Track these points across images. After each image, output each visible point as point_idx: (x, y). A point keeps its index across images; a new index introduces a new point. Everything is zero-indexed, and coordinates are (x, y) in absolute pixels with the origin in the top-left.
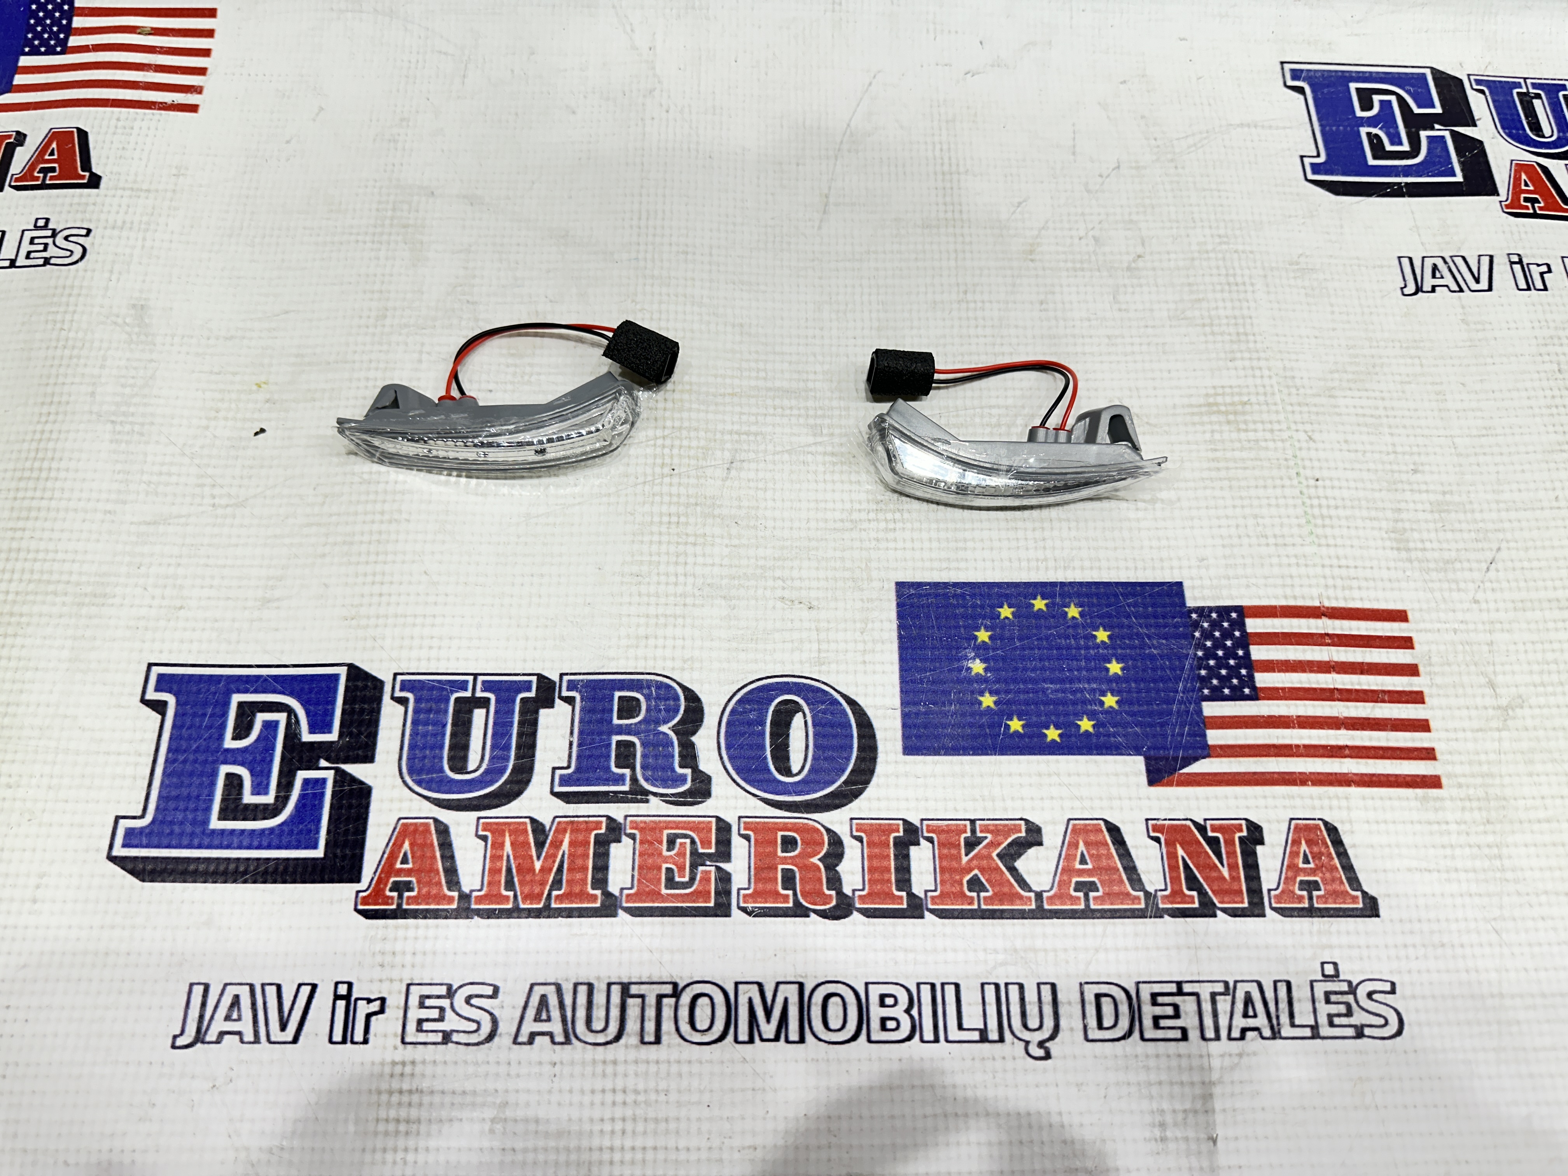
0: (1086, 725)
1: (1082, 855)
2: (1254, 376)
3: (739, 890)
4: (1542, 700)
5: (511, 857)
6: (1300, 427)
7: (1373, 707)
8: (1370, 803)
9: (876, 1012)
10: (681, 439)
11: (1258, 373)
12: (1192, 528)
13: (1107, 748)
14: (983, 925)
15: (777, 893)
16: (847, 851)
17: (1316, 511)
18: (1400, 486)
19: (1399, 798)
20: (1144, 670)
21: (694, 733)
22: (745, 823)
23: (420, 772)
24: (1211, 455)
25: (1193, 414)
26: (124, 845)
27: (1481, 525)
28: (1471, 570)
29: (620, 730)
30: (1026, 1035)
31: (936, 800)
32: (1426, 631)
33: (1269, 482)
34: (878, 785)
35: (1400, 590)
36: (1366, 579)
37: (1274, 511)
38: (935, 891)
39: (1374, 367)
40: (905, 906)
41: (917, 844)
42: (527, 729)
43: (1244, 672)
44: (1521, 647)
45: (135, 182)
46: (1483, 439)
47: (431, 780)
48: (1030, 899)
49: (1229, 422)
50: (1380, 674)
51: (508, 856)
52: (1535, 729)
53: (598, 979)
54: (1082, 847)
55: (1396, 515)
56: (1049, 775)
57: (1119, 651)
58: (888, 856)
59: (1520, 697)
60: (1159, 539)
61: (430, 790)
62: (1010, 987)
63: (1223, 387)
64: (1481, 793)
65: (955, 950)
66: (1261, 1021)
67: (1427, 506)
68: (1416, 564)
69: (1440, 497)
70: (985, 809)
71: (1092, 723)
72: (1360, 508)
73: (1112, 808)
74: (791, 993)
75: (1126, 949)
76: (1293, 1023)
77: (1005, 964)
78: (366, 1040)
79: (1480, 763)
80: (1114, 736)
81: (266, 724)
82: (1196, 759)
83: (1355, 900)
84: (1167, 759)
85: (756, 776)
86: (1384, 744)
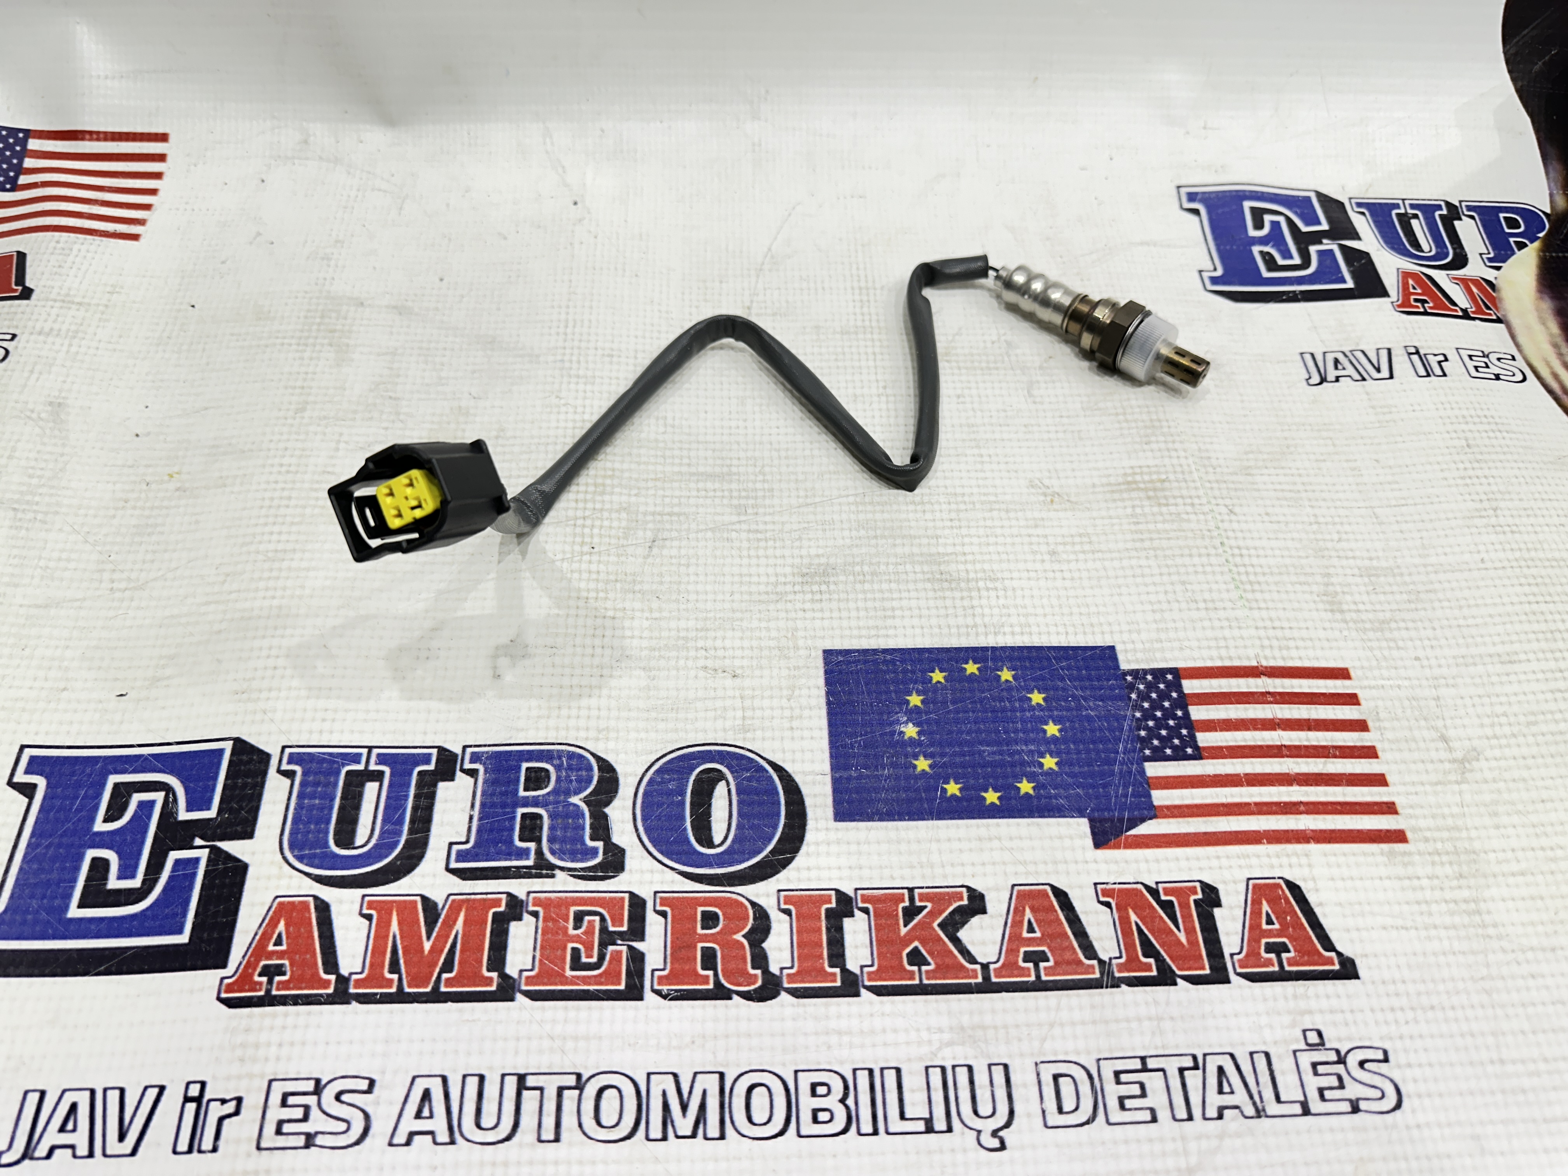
0: (1026, 787)
1: (1029, 922)
2: (1170, 457)
3: (653, 971)
4: (1497, 753)
5: (398, 937)
6: (1220, 501)
7: (1325, 763)
8: (1332, 859)
9: (807, 1103)
10: (602, 519)
11: (1174, 454)
12: (1120, 595)
13: (1049, 811)
14: (926, 1001)
15: (696, 975)
16: (775, 926)
17: (1244, 578)
18: (1326, 553)
19: (1364, 854)
20: (1082, 732)
21: (607, 804)
22: (661, 898)
23: (301, 848)
24: (1133, 527)
25: (1113, 492)
27: (1411, 587)
28: (1407, 629)
29: (526, 802)
30: (978, 1124)
31: (870, 868)
32: (1370, 687)
33: (1195, 551)
34: (808, 854)
35: (1339, 649)
36: (1303, 639)
37: (1201, 577)
38: (872, 966)
39: (1288, 447)
40: (838, 984)
41: (851, 915)
42: (423, 802)
43: (1184, 732)
44: (1468, 702)
45: (68, 295)
46: (1404, 509)
47: (314, 856)
48: (975, 971)
49: (1149, 498)
50: (1327, 730)
51: (394, 937)
52: (1494, 781)
53: (491, 1068)
54: (1028, 914)
55: (1326, 579)
56: (990, 839)
57: (1056, 713)
58: (820, 929)
59: (1475, 749)
60: (1088, 606)
61: (312, 866)
62: (958, 1069)
63: (1140, 467)
64: (1449, 846)
65: (895, 1031)
66: (1241, 1097)
67: (1356, 571)
68: (1351, 625)
69: (1367, 563)
70: (923, 877)
71: (1032, 785)
72: (1288, 574)
73: (1057, 873)
74: (711, 1084)
75: (1083, 1023)
76: (1278, 1099)
77: (950, 1044)
78: (215, 1150)
79: (1444, 817)
80: (1056, 797)
81: (141, 804)
82: (1143, 820)
83: (1330, 962)
84: (1112, 821)
85: (675, 848)
86: (1340, 799)
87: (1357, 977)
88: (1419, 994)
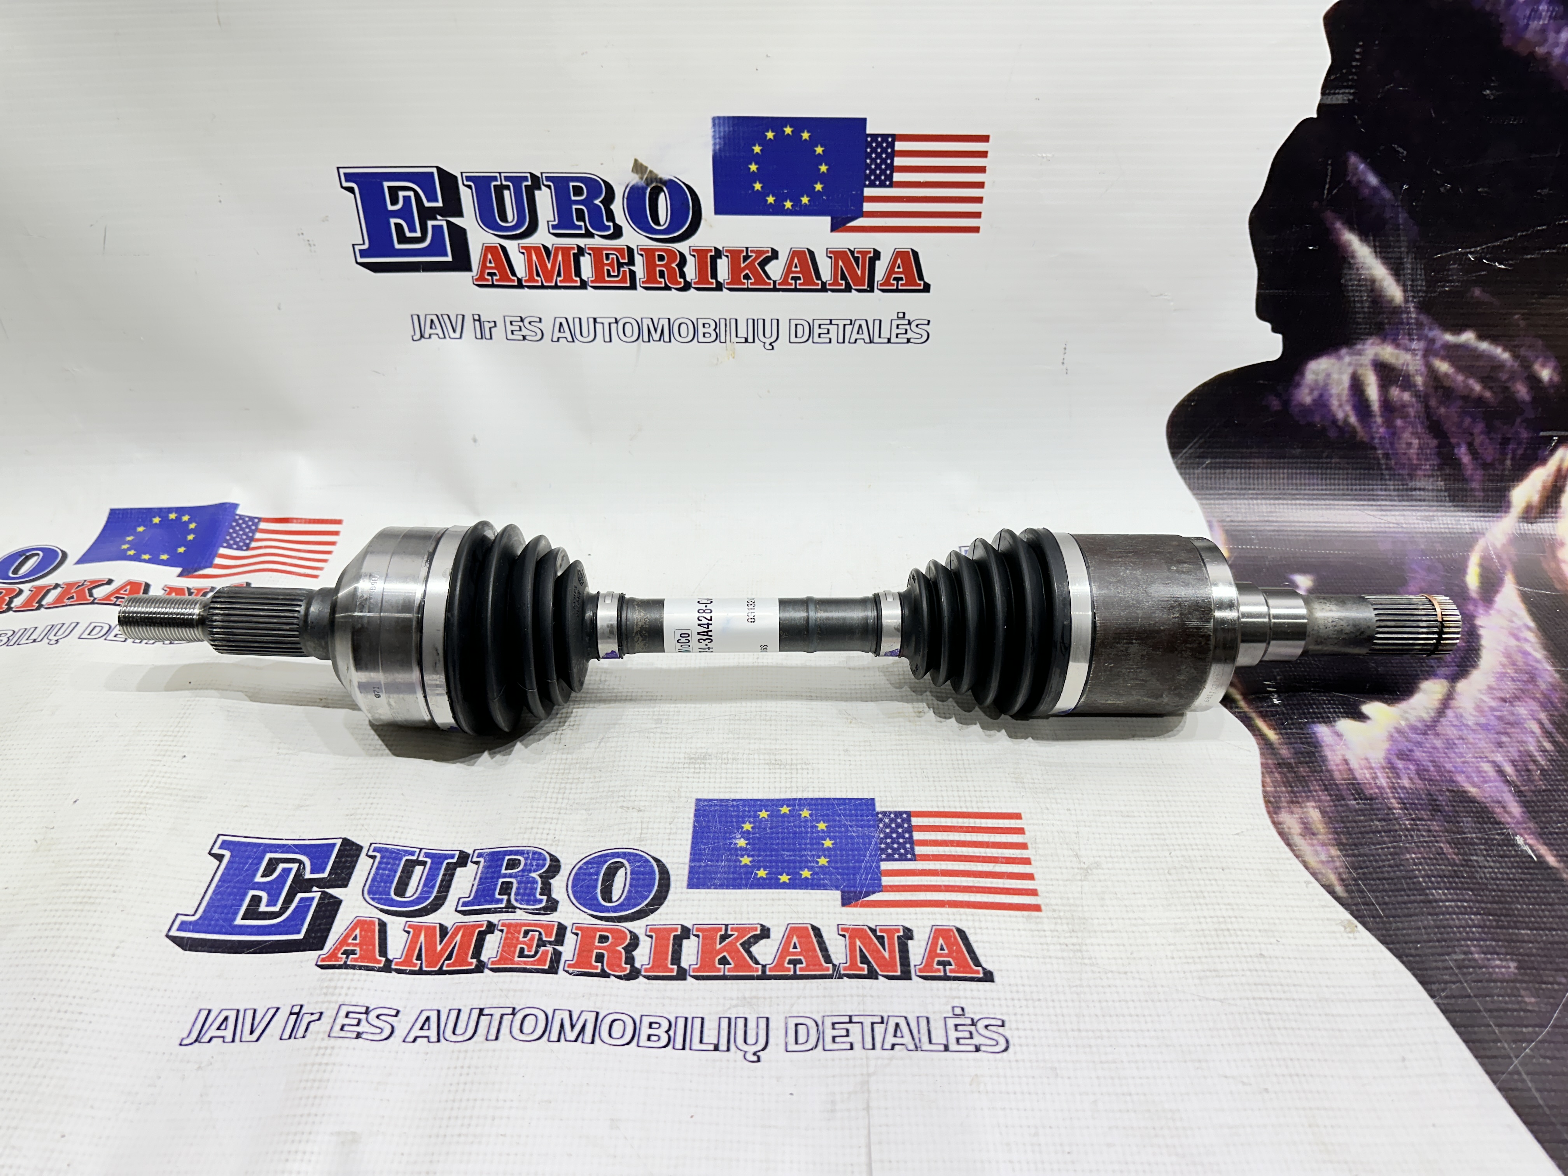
0: (806, 874)
1: (795, 944)
3: (566, 961)
4: (1110, 866)
9: (645, 1031)
14: (725, 983)
15: (590, 963)
16: (642, 944)
19: (1010, 916)
20: (846, 845)
21: (553, 877)
22: (576, 927)
23: (374, 894)
26: (178, 930)
29: (505, 876)
30: (745, 1048)
31: (704, 915)
32: (1034, 825)
34: (667, 906)
35: (1017, 802)
36: (993, 797)
38: (696, 964)
41: (688, 938)
43: (908, 846)
44: (1097, 836)
47: (381, 899)
48: (758, 968)
49: (912, 721)
52: (1105, 880)
53: (465, 1006)
54: (795, 939)
56: (778, 901)
57: (832, 834)
58: (668, 945)
59: (1096, 863)
62: (738, 1020)
64: (1068, 914)
65: (704, 998)
66: (907, 1039)
71: (810, 872)
73: (816, 918)
74: (590, 1017)
75: (818, 997)
76: (930, 1042)
77: (736, 1006)
78: (304, 1037)
79: (1068, 899)
80: (823, 879)
81: (284, 870)
82: (874, 892)
83: (978, 972)
84: (855, 892)
85: (589, 902)
86: (1001, 886)
87: (993, 981)
88: (1032, 992)
